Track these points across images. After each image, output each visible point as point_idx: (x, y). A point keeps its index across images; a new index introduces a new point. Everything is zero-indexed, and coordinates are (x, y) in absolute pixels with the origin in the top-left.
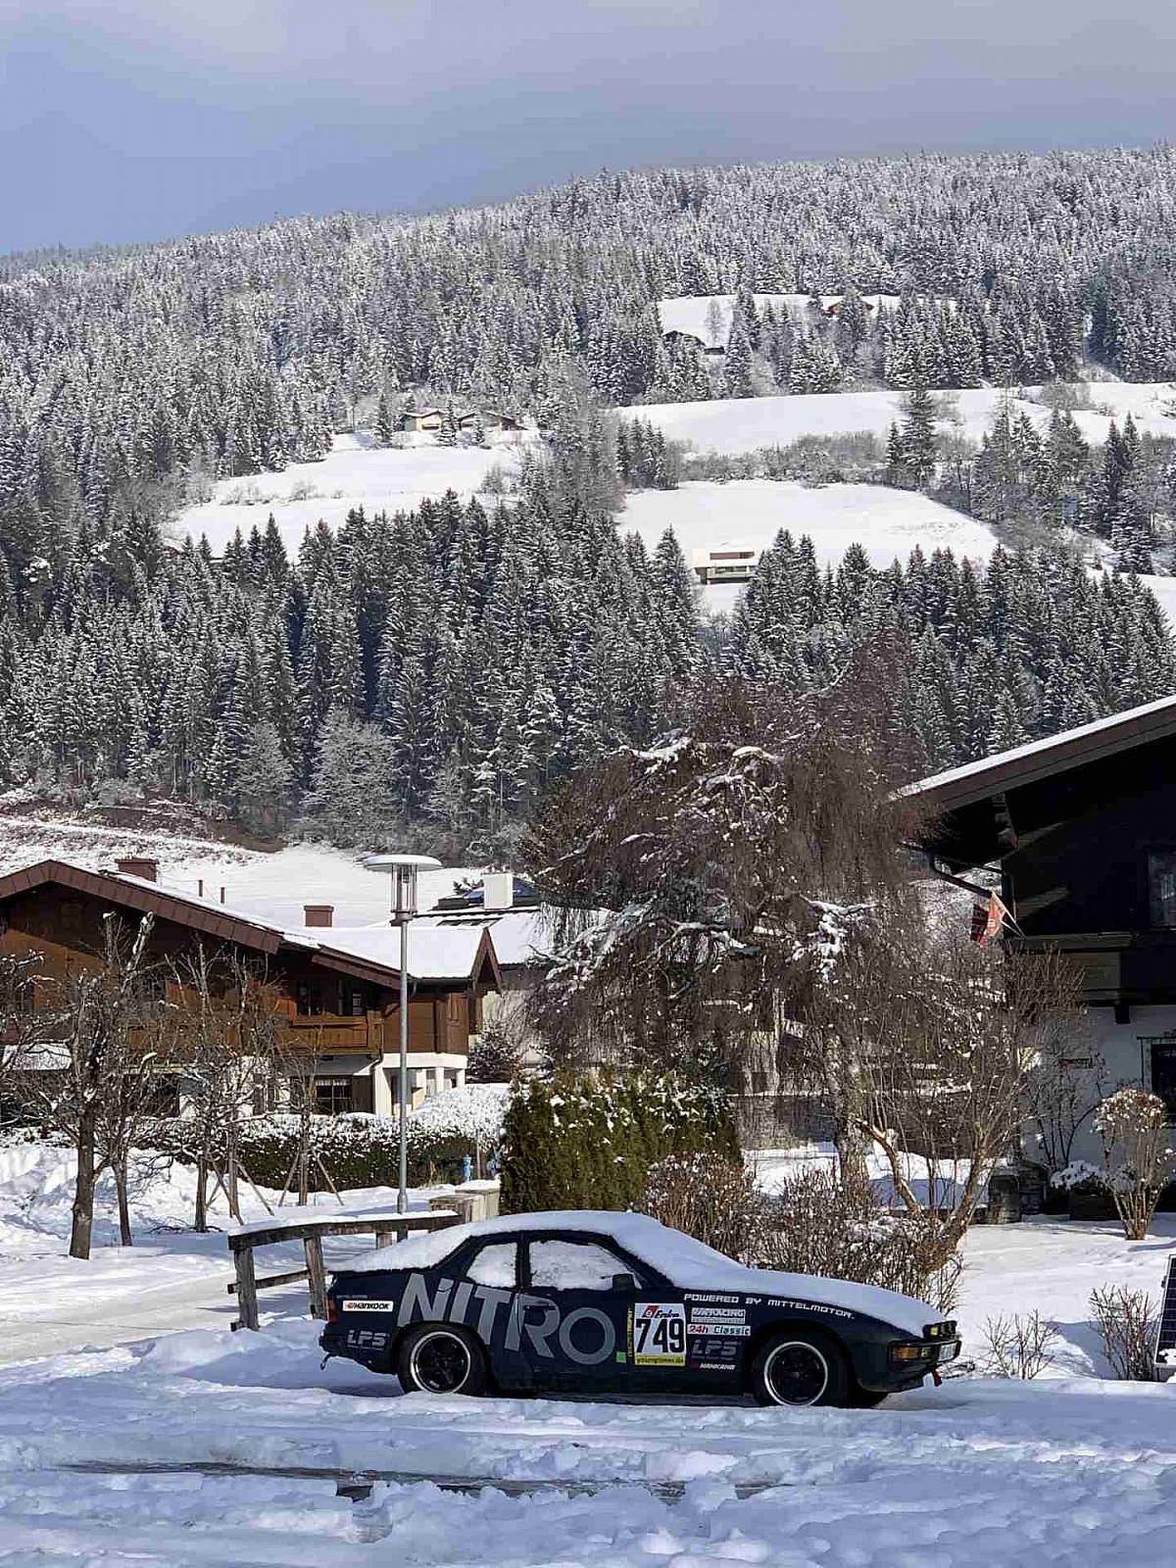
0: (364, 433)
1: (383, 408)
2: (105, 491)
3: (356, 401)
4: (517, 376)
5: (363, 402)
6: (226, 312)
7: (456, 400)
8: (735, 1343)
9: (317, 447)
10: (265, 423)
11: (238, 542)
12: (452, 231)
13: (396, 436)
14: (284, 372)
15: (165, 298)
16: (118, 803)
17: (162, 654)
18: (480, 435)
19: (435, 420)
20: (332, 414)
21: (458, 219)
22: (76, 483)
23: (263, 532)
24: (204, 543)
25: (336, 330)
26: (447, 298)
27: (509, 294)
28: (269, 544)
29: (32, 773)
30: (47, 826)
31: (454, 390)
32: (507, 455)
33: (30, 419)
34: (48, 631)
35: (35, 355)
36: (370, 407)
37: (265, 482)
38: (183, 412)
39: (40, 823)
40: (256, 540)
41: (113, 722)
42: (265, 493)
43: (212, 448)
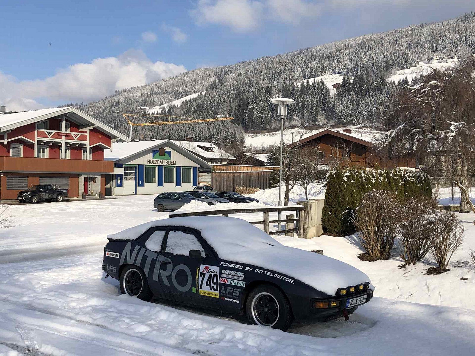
0: (425, 61)
1: (428, 56)
2: (378, 73)
3: (423, 55)
4: (454, 49)
5: (425, 55)
6: (400, 41)
7: (442, 54)
8: (239, 290)
9: (416, 64)
10: (406, 60)
11: (400, 81)
12: (442, 25)
13: (430, 61)
14: (410, 51)
15: (389, 40)
16: (378, 126)
17: (386, 101)
18: (446, 60)
19: (438, 58)
20: (419, 58)
21: (443, 23)
22: (373, 72)
23: (405, 79)
24: (394, 81)
25: (420, 43)
26: (441, 36)
27: (452, 34)
28: (405, 81)
29: (363, 122)
30: (365, 131)
31: (442, 53)
32: (451, 64)
33: (365, 62)
34: (366, 97)
35: (366, 51)
36: (426, 56)
37: (406, 71)
38: (392, 59)
39: (364, 130)
40: (403, 80)
41: (377, 113)
42: (406, 72)
43: (397, 65)
